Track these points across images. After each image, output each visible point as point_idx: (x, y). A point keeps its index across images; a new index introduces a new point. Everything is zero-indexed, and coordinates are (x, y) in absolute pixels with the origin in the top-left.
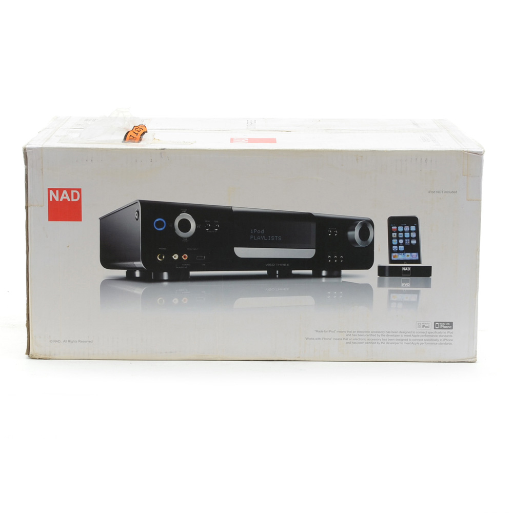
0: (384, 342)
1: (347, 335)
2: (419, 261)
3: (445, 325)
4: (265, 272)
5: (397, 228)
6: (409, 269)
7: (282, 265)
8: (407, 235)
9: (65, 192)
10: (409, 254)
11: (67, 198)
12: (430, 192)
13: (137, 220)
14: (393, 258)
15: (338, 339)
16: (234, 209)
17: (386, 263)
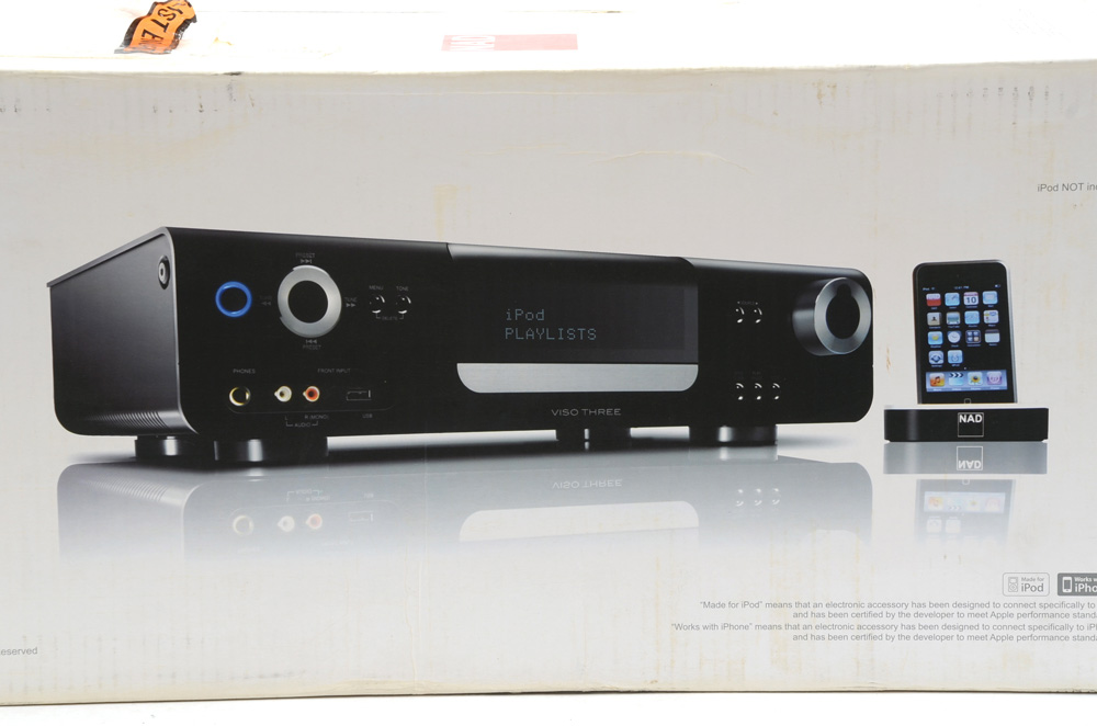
0: (905, 632)
1: (796, 615)
2: (1009, 395)
3: (1091, 584)
4: (549, 434)
5: (943, 299)
6: (979, 419)
7: (601, 411)
8: (972, 318)
10: (979, 374)
12: (1041, 188)
13: (165, 286)
14: (929, 387)
15: (771, 627)
16: (454, 250)
17: (909, 401)
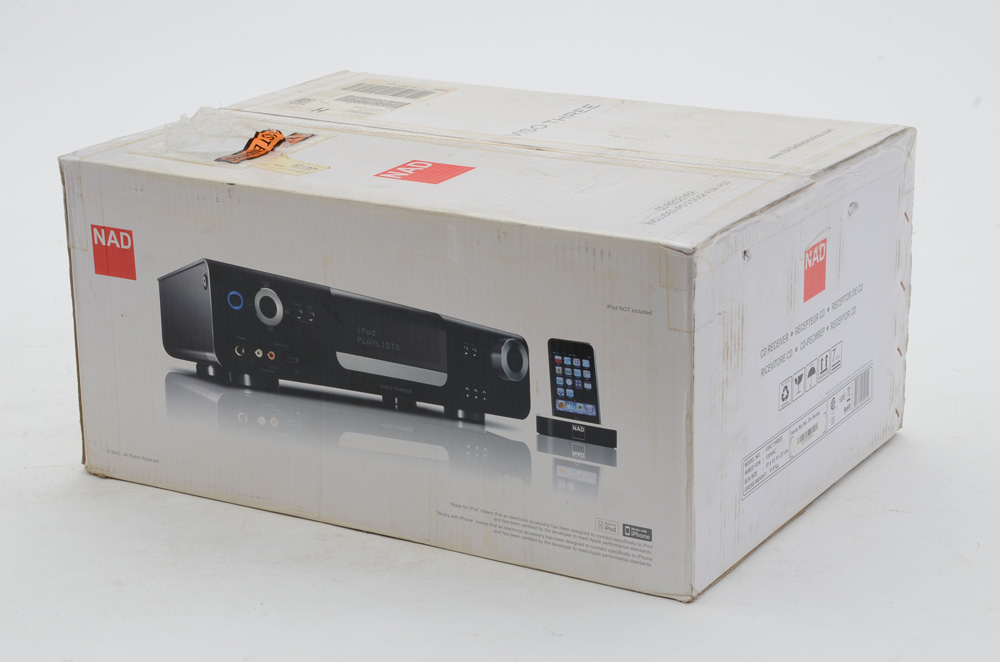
0: (549, 541)
1: (495, 519)
2: (596, 419)
3: (640, 533)
4: (379, 397)
5: (563, 359)
6: (582, 430)
7: (402, 390)
8: (577, 373)
9: (112, 233)
10: (582, 405)
11: (116, 242)
12: (609, 306)
13: (206, 288)
14: (557, 407)
15: (484, 523)
16: (333, 291)
17: (548, 414)
